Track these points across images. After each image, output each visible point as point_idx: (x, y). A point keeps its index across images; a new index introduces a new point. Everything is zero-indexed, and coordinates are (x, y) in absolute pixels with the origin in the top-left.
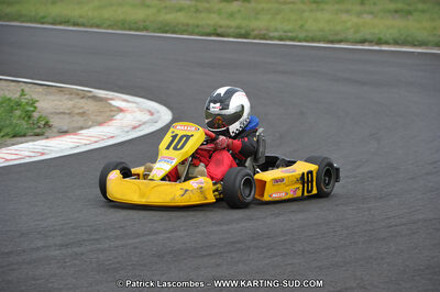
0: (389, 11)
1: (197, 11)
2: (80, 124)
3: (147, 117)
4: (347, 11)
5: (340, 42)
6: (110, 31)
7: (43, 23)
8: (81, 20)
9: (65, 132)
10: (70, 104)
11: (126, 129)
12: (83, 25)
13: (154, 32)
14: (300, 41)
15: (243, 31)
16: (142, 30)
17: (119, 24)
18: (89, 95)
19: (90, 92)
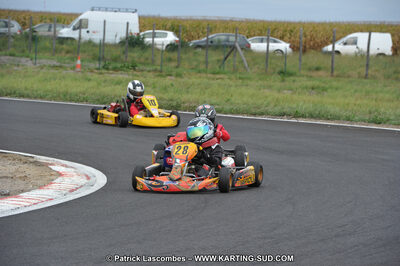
0: (306, 88)
2: (22, 187)
3: (84, 181)
4: (270, 87)
5: (262, 114)
8: (26, 92)
9: (8, 195)
10: (12, 169)
11: (64, 192)
12: (28, 96)
13: (94, 103)
14: (225, 113)
15: (174, 104)
16: (82, 102)
17: (62, 96)
18: (31, 160)
19: (33, 158)
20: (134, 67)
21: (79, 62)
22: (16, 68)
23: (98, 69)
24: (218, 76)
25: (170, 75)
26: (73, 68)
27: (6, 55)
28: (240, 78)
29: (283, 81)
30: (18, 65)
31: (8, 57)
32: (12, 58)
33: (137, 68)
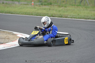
1: (50, 10)
2: (7, 41)
5: (88, 19)
6: (21, 15)
7: (2, 13)
9: (2, 43)
10: (5, 36)
12: (14, 14)
13: (34, 15)
14: (77, 19)
15: (60, 16)
16: (31, 15)
17: (24, 13)
18: (12, 33)
19: (12, 32)
20: (51, 4)
21: (33, 3)
22: (13, 5)
24: (79, 7)
25: (63, 7)
26: (31, 5)
28: (86, 8)
30: (14, 4)
32: (12, 2)
33: (52, 4)
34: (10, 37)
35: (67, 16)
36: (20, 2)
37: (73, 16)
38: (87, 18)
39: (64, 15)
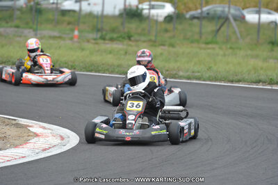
1: (126, 53)
3: (58, 141)
4: (257, 57)
5: (239, 81)
11: (37, 151)
18: (14, 122)
19: (15, 120)
20: (129, 38)
21: (76, 33)
22: (18, 39)
23: (95, 39)
24: (210, 46)
25: (164, 45)
26: (71, 39)
27: (11, 27)
28: (231, 48)
29: (272, 50)
30: (20, 36)
31: (12, 29)
32: (16, 29)
33: (132, 39)
34: (8, 133)
35: (176, 74)
36: (39, 32)
37: (193, 72)
38: (236, 78)
39: (167, 71)
